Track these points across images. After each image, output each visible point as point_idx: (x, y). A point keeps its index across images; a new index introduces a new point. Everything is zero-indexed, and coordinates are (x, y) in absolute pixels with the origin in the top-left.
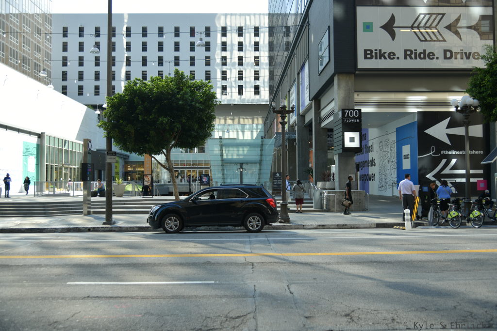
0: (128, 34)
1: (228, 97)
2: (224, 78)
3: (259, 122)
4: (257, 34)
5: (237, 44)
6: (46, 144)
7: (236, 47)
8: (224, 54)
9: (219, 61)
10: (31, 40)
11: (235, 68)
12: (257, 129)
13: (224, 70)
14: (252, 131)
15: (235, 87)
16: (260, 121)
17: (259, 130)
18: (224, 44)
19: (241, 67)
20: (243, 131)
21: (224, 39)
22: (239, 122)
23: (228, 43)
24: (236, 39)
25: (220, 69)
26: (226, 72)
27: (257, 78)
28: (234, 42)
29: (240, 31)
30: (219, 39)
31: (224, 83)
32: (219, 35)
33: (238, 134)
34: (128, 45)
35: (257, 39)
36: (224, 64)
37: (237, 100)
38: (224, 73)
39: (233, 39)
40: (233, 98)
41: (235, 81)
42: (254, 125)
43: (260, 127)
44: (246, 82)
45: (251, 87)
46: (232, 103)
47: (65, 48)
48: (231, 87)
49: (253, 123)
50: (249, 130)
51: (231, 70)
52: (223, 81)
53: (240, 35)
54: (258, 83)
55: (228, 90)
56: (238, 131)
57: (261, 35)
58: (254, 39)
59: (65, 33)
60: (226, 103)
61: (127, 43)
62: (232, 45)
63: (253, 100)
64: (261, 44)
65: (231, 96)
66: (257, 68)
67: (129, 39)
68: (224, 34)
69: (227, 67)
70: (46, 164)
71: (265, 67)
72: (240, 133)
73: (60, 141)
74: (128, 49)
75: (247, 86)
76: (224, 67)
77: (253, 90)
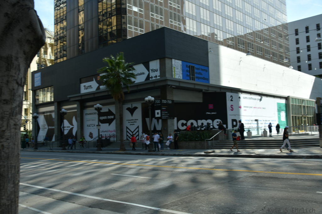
6: (291, 103)
10: (277, 41)
47: (297, 42)
59: (297, 33)
70: (292, 115)
73: (300, 101)
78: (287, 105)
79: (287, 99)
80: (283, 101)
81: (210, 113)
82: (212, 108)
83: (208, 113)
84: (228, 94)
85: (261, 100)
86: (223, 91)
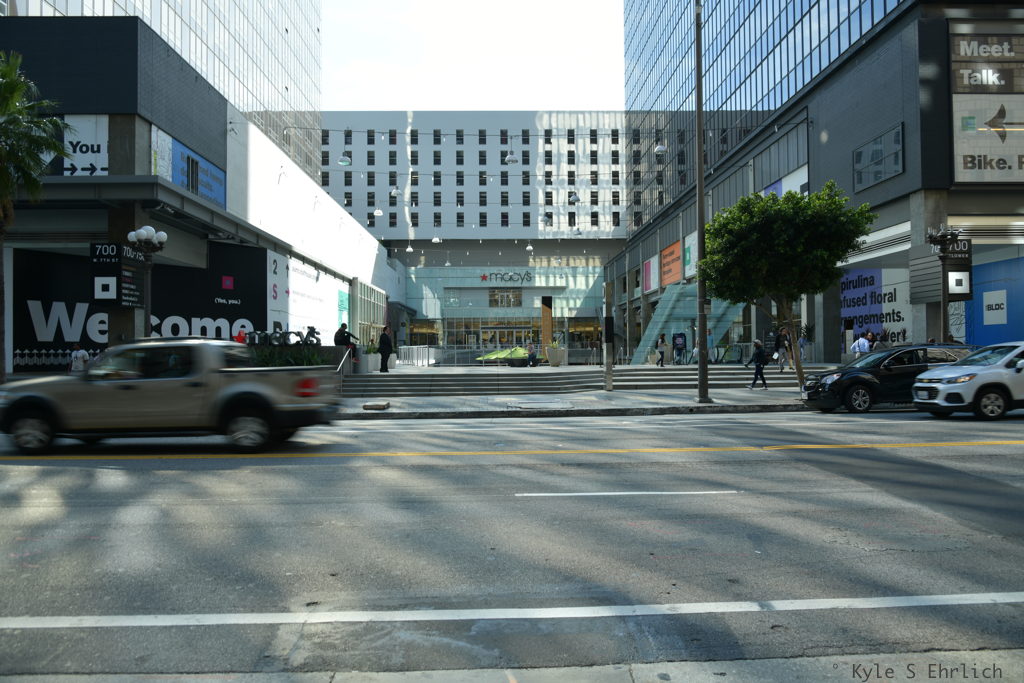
0: (414, 141)
1: (554, 228)
2: (549, 202)
3: (596, 264)
4: (594, 141)
5: (566, 153)
6: (358, 295)
7: (565, 159)
8: (548, 168)
9: (541, 178)
11: (563, 188)
12: (594, 273)
13: (549, 190)
14: (587, 277)
15: (564, 215)
16: (598, 262)
17: (597, 275)
18: (548, 154)
19: (572, 187)
20: (575, 277)
21: (548, 147)
22: (568, 264)
23: (554, 152)
24: (565, 147)
25: (543, 190)
26: (551, 193)
27: (594, 202)
28: (562, 152)
29: (571, 137)
30: (542, 147)
31: (549, 209)
32: (541, 141)
33: (567, 281)
34: (414, 155)
35: (594, 147)
36: (549, 182)
37: (566, 232)
38: (549, 195)
39: (560, 146)
40: (561, 230)
41: (564, 206)
42: (590, 268)
43: (598, 270)
44: (578, 208)
45: (587, 214)
46: (559, 237)
48: (559, 214)
49: (587, 264)
50: (583, 273)
51: (558, 190)
52: (548, 207)
53: (571, 141)
54: (595, 209)
55: (555, 217)
56: (567, 277)
57: (600, 141)
58: (590, 147)
60: (551, 237)
61: (412, 152)
62: (559, 155)
63: (589, 232)
64: (600, 153)
65: (559, 228)
66: (594, 188)
67: (416, 148)
68: (548, 141)
69: (553, 186)
70: (359, 322)
71: (605, 186)
72: (571, 279)
74: (415, 161)
75: (581, 212)
76: (549, 186)
77: (589, 219)
78: (352, 298)
79: (352, 282)
80: (345, 287)
81: (224, 301)
82: (232, 288)
83: (221, 301)
84: (271, 255)
85: (317, 279)
86: (262, 244)
